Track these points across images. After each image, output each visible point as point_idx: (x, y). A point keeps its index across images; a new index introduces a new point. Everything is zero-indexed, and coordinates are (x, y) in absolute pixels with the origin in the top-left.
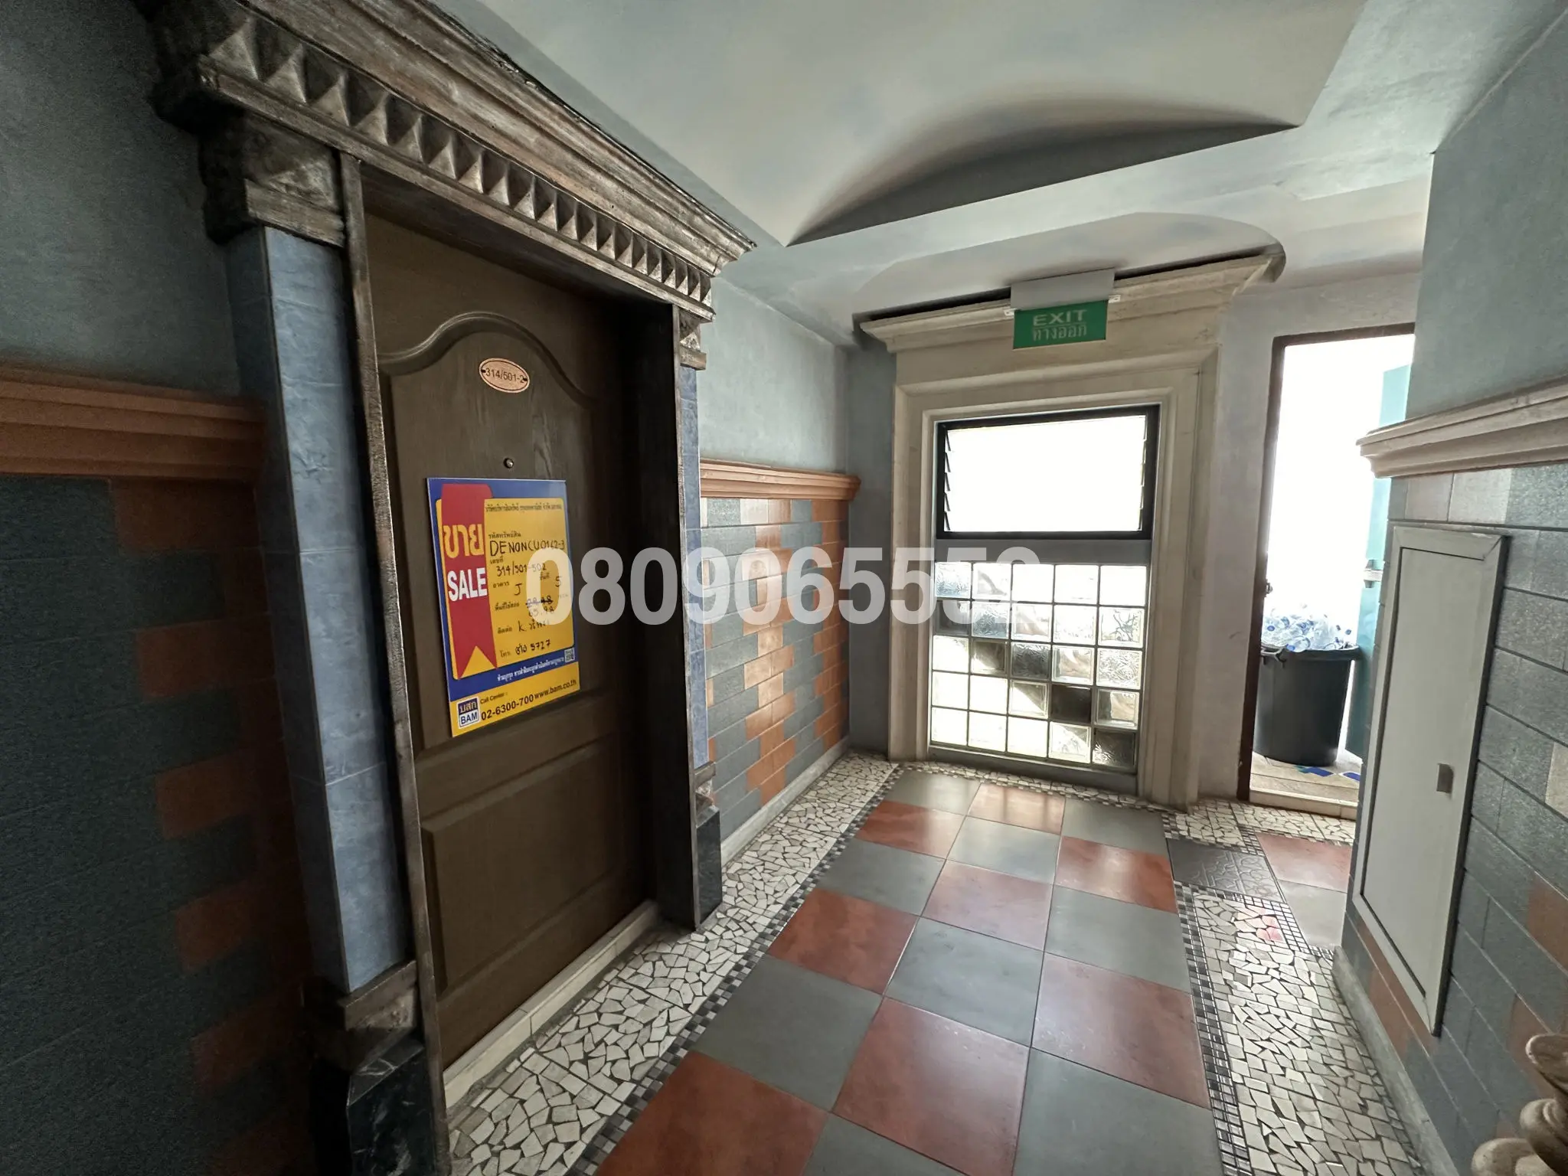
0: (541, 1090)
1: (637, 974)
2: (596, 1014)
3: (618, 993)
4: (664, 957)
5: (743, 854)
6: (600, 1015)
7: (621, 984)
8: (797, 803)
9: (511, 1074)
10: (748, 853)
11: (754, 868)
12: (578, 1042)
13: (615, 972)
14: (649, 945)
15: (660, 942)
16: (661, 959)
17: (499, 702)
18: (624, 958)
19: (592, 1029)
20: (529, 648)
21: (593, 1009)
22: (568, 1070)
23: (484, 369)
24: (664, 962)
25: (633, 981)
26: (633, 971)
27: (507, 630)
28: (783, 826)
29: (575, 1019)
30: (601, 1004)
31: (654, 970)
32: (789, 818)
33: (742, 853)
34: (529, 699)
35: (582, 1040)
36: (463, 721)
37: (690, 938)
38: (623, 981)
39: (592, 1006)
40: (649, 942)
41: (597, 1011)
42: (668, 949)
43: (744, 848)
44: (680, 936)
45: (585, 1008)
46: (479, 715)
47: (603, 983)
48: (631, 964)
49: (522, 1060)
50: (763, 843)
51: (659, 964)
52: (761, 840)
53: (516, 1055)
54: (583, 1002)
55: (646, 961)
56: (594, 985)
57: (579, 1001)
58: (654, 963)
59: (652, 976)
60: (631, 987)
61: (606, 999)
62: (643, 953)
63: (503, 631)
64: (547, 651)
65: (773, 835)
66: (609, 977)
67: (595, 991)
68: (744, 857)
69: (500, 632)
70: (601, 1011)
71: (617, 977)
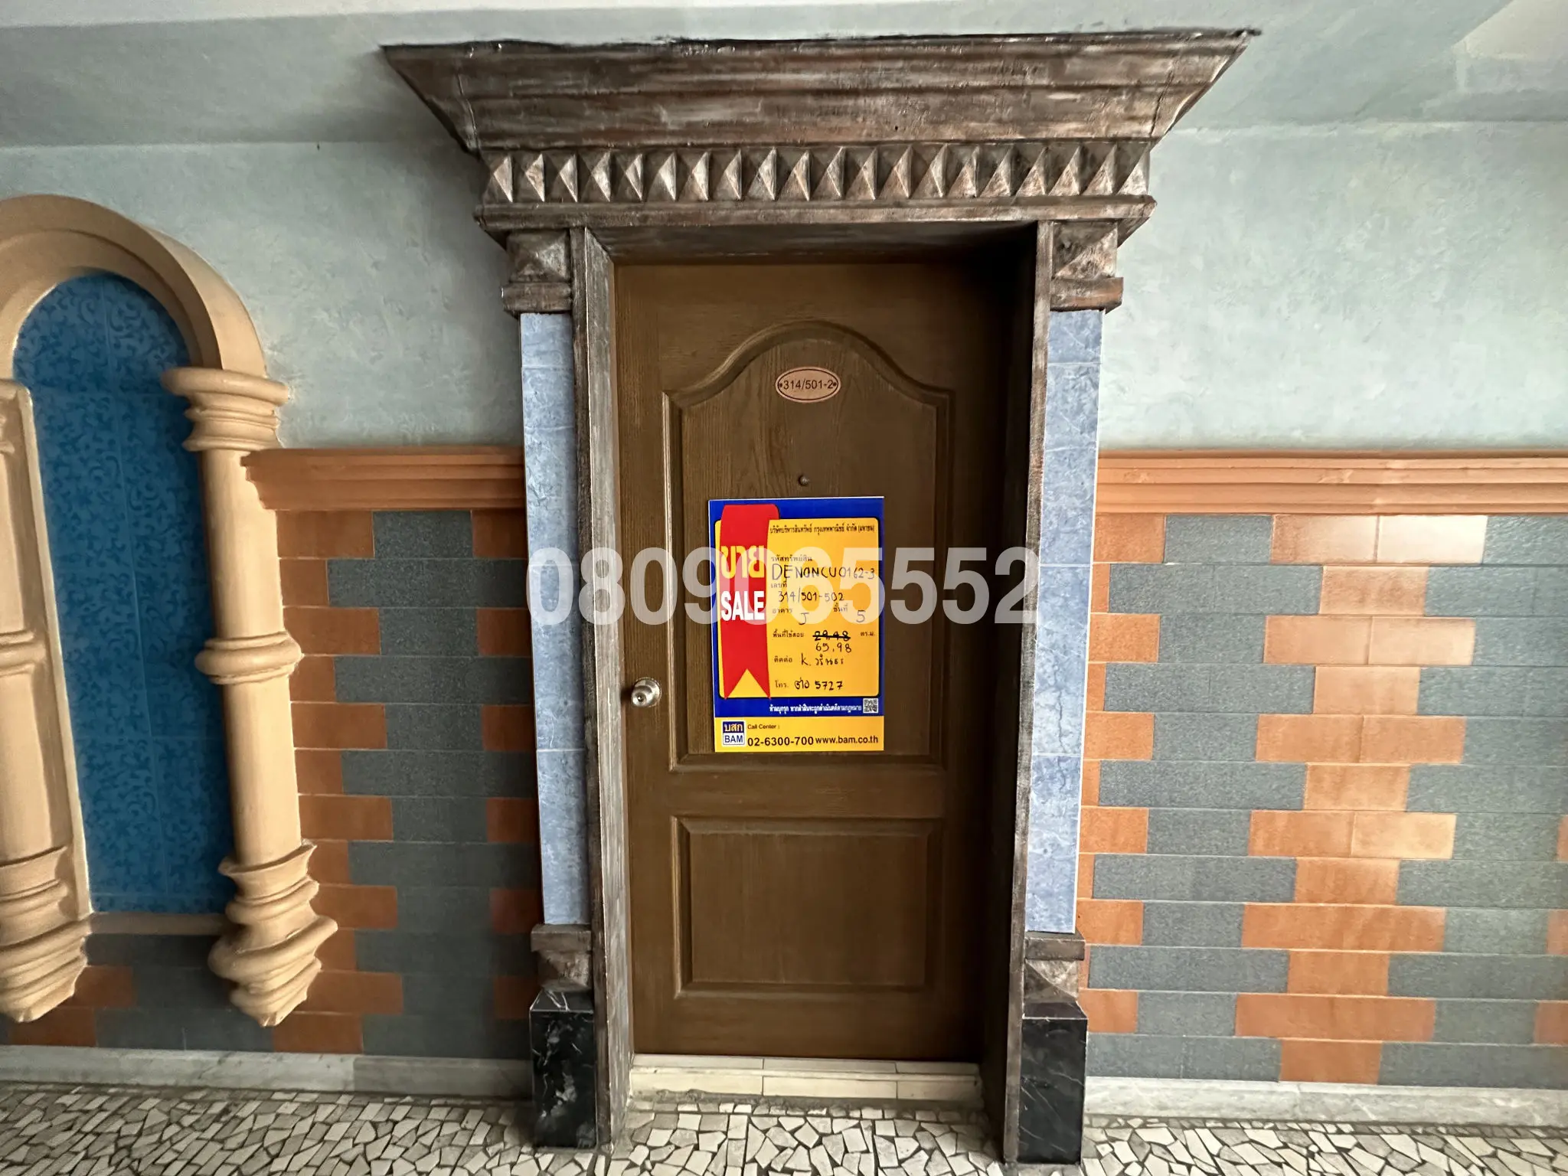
0: (714, 1155)
1: (891, 1140)
2: (817, 1137)
3: (856, 1140)
4: (937, 1155)
5: (1193, 1128)
6: (819, 1143)
7: (868, 1134)
8: (1413, 1135)
9: (718, 1113)
10: (1205, 1134)
11: (1189, 1167)
12: (776, 1146)
13: (878, 1114)
14: (938, 1122)
15: (951, 1131)
16: (930, 1152)
17: (771, 734)
18: (902, 1109)
19: (801, 1147)
20: (813, 686)
21: (821, 1130)
22: (745, 1162)
23: (782, 381)
24: (929, 1160)
25: (881, 1144)
26: (893, 1134)
27: (786, 660)
28: (1327, 1147)
29: (801, 1121)
30: (833, 1133)
31: (911, 1156)
32: (1359, 1145)
33: (1193, 1123)
34: (809, 741)
35: (782, 1149)
36: (727, 739)
37: (987, 1166)
38: (874, 1133)
39: (823, 1125)
40: (942, 1120)
41: (822, 1135)
42: (949, 1151)
43: (1205, 1120)
44: (981, 1151)
45: (818, 1120)
46: (745, 740)
47: (856, 1114)
48: (899, 1123)
49: (736, 1111)
50: (1251, 1141)
51: (923, 1156)
52: (1251, 1134)
53: (737, 1099)
54: (824, 1112)
55: (915, 1137)
56: (848, 1106)
57: (822, 1108)
58: (919, 1149)
59: (901, 1162)
60: (871, 1150)
61: (840, 1133)
62: (923, 1125)
63: (781, 660)
64: (837, 693)
65: (1285, 1146)
66: (869, 1113)
67: (842, 1114)
68: (1190, 1134)
69: (776, 660)
70: (824, 1140)
71: (873, 1121)
